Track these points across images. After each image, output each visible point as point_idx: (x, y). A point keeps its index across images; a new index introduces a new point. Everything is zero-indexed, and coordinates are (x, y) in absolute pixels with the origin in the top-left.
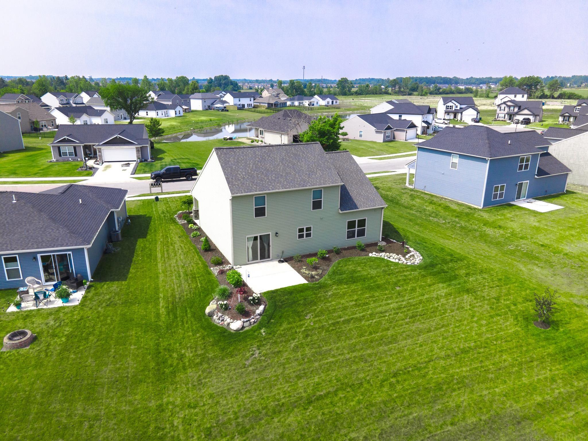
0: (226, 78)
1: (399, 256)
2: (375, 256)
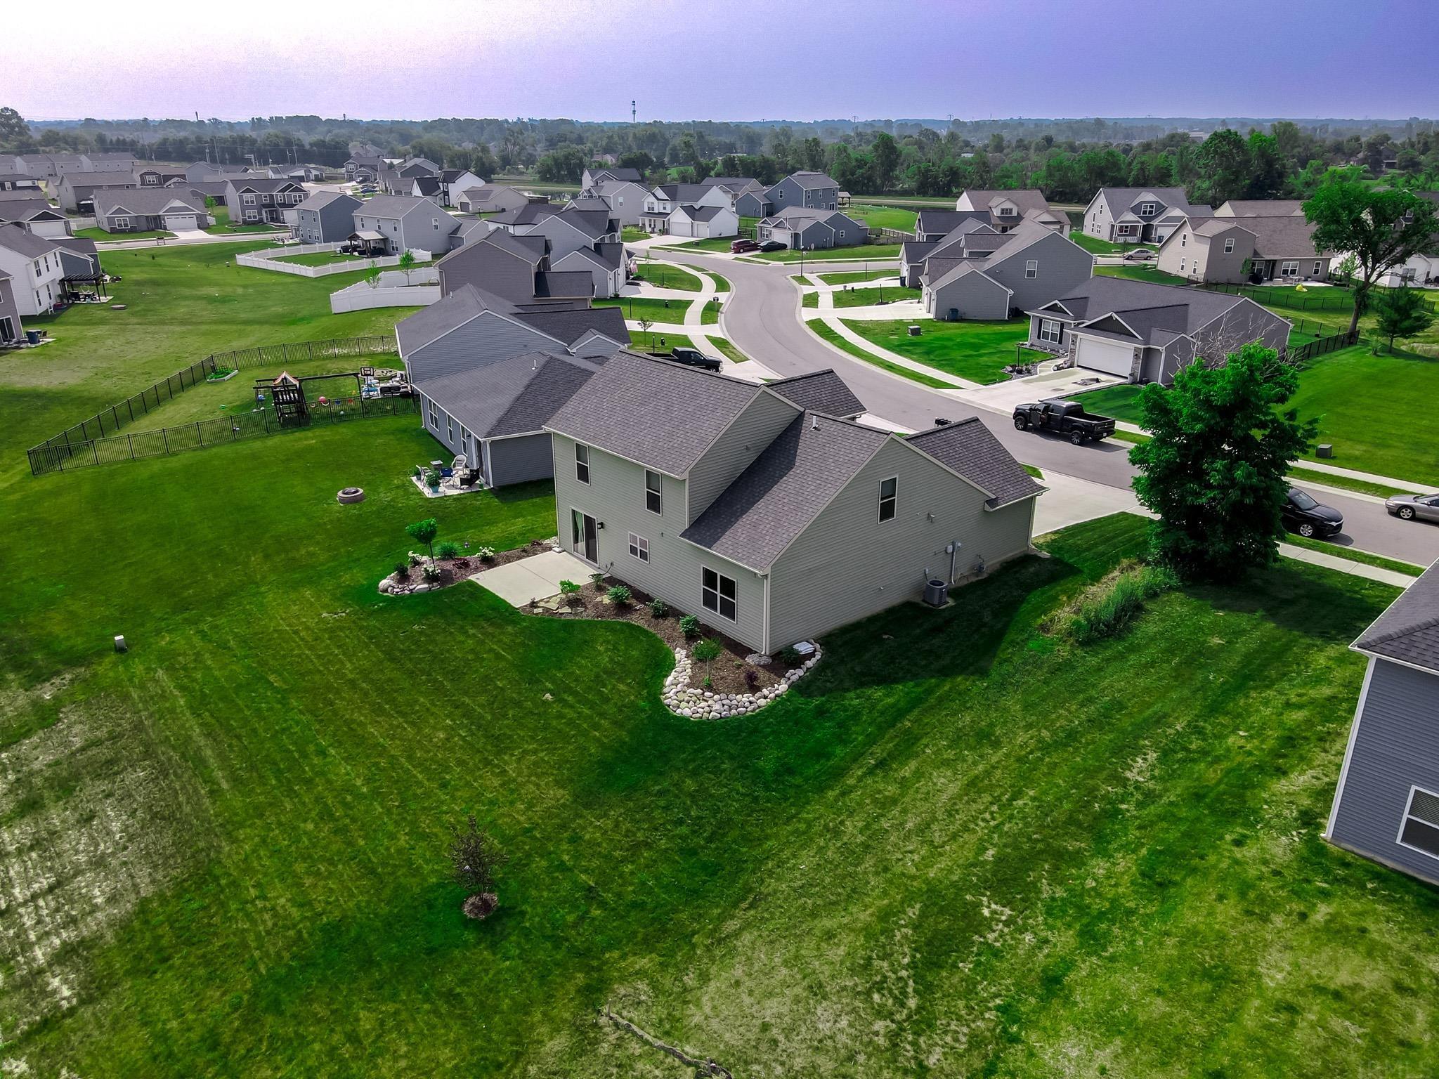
1: (688, 680)
2: (677, 657)
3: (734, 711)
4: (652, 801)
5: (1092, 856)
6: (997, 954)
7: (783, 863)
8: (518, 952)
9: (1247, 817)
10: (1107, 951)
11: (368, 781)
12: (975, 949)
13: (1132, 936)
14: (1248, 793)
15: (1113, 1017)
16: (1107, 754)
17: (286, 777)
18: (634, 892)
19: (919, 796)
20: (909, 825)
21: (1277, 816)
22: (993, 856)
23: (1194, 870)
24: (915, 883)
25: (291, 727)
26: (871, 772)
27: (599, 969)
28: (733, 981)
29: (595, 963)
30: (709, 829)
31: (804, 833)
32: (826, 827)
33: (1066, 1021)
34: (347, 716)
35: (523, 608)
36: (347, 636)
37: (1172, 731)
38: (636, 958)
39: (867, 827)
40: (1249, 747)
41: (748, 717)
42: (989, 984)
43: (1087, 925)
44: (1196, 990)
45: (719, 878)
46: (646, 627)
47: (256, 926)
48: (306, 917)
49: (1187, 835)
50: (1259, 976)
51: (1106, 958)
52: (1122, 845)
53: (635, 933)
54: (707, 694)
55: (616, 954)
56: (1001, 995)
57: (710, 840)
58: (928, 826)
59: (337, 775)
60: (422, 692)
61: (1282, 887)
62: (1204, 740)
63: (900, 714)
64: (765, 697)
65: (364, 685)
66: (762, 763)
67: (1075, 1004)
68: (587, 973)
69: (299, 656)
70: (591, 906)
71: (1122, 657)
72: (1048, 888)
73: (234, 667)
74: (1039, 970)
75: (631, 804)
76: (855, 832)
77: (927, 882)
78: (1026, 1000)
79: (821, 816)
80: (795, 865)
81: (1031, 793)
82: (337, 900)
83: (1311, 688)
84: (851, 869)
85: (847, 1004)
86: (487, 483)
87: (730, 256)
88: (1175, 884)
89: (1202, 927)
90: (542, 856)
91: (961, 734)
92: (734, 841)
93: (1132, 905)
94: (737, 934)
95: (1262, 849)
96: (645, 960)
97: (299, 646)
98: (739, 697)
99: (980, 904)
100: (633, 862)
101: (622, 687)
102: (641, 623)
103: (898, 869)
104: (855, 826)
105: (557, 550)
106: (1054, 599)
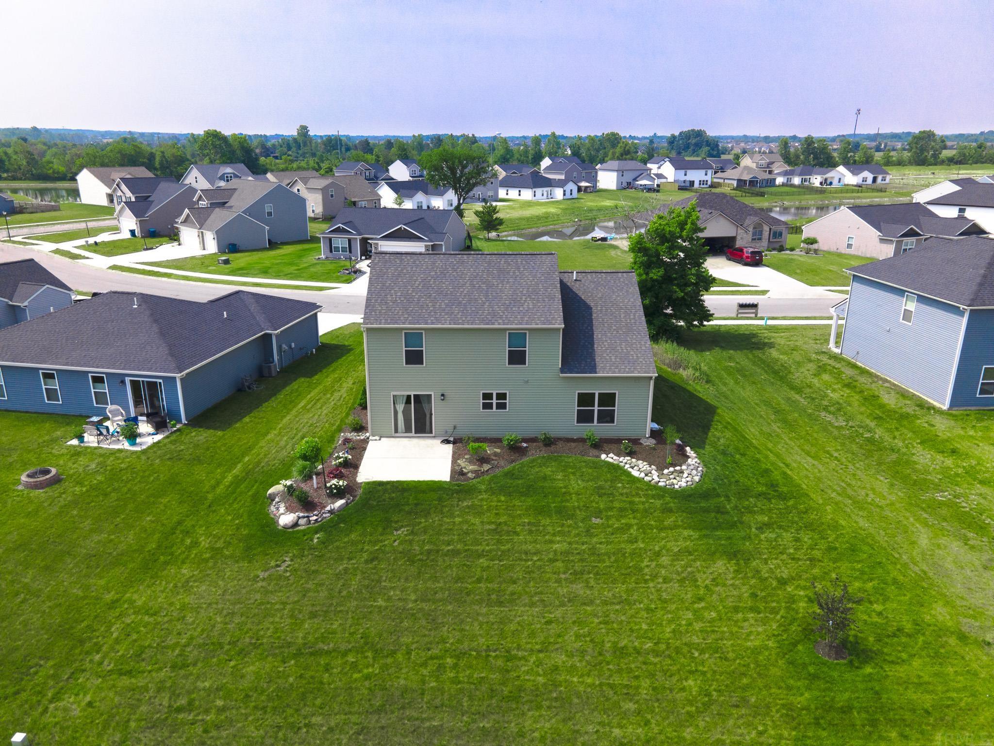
0: (699, 134)
1: (652, 467)
2: (609, 460)
9: (910, 416)
16: (812, 421)
24: (899, 506)
35: (457, 480)
46: (552, 454)
54: (677, 468)
86: (179, 421)
88: (956, 449)
98: (689, 462)
102: (544, 453)
103: (881, 504)
105: (375, 438)
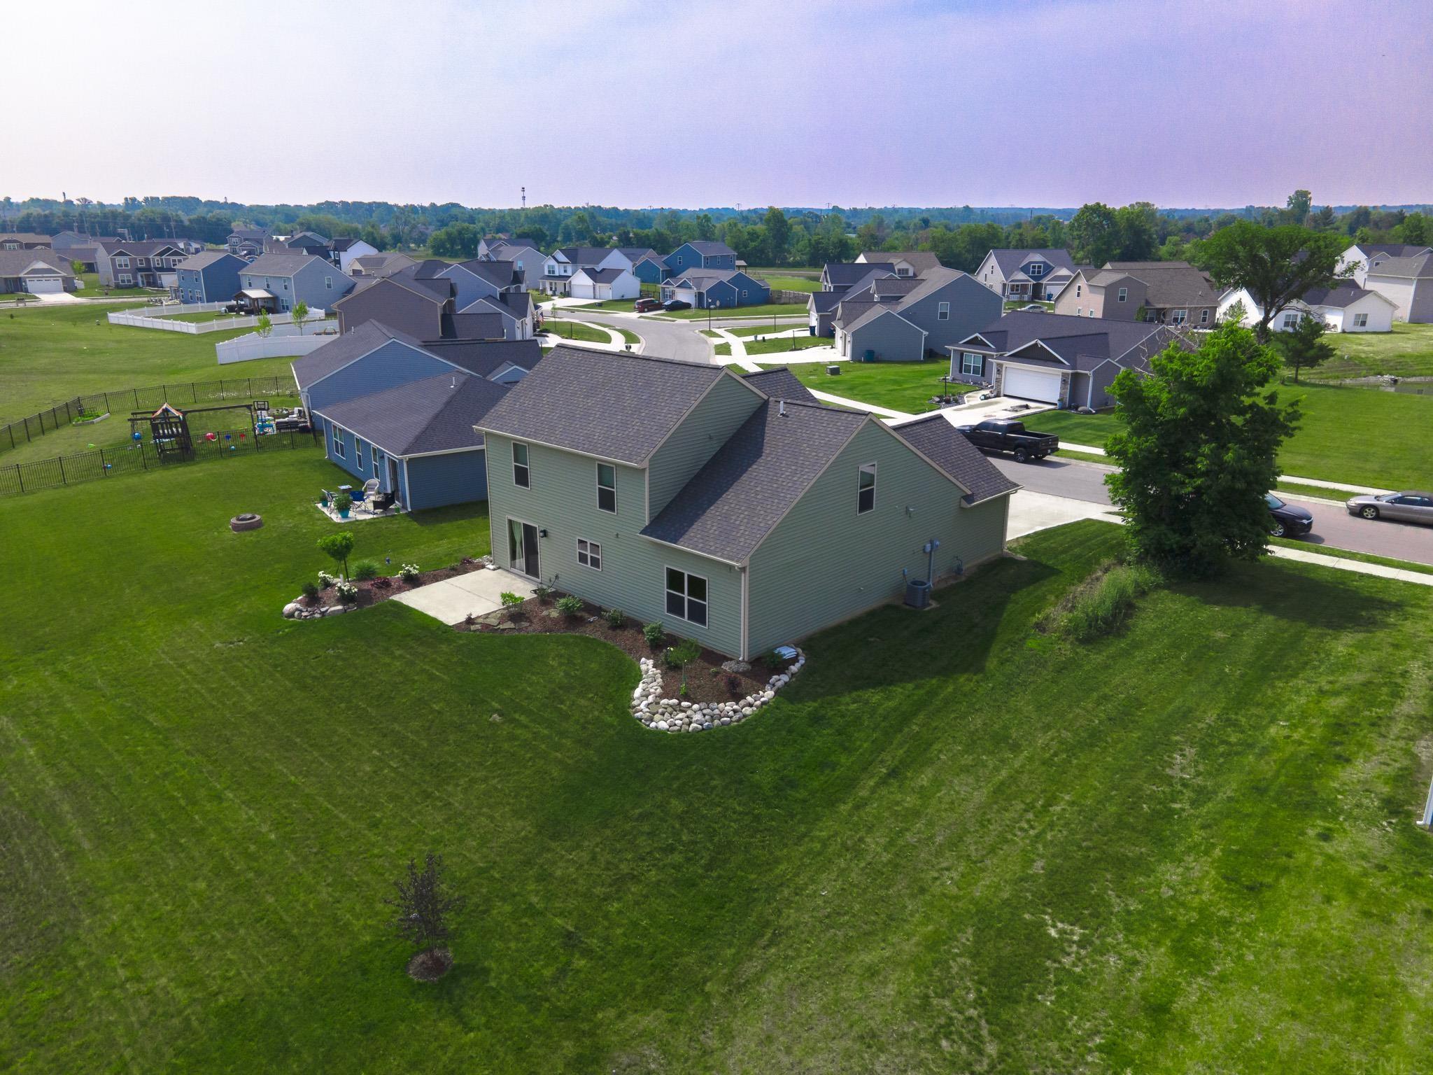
1: (659, 690)
2: (643, 667)
3: (716, 722)
4: (633, 827)
5: (1159, 861)
6: (1079, 981)
7: (802, 889)
8: (483, 1020)
9: (1324, 809)
10: (1213, 970)
11: (276, 825)
12: (1051, 976)
13: (1238, 950)
14: (1315, 783)
15: (1247, 1050)
16: (1140, 753)
17: (169, 830)
18: (625, 935)
19: (943, 806)
20: (939, 839)
21: (1358, 806)
22: (1043, 868)
23: (1285, 870)
24: (960, 905)
25: (176, 770)
26: (884, 782)
27: (592, 1034)
28: (763, 1037)
29: (585, 1026)
30: (705, 854)
31: (819, 854)
32: (844, 845)
33: (1191, 1059)
34: (248, 754)
35: (458, 626)
36: (246, 666)
37: (1203, 725)
38: (637, 1016)
39: (891, 843)
40: (1296, 736)
41: (734, 728)
42: (1081, 1018)
43: (1179, 940)
44: (1337, 1008)
45: (728, 911)
46: (602, 639)
47: (128, 1016)
48: (195, 1000)
49: (1260, 832)
50: (1405, 987)
51: (1215, 978)
52: (1189, 848)
53: (632, 985)
54: (685, 704)
55: (611, 1013)
56: (1099, 1032)
57: (709, 867)
58: (961, 839)
59: (236, 821)
60: (340, 722)
61: (1394, 883)
62: (1242, 732)
63: (906, 719)
64: (751, 705)
65: (269, 718)
66: (757, 777)
67: (1196, 1037)
68: (578, 1039)
69: (186, 691)
70: (572, 955)
71: (1126, 653)
72: (1118, 901)
73: (102, 708)
74: (1138, 998)
75: (608, 832)
76: (879, 849)
77: (973, 901)
78: (1132, 1036)
79: (836, 834)
80: (815, 892)
81: (1067, 798)
82: (239, 974)
83: (1340, 675)
84: (883, 893)
85: (912, 1056)
86: (404, 507)
87: (635, 315)
88: (1269, 887)
89: (1319, 935)
90: (504, 900)
91: (975, 738)
92: (740, 868)
93: (1224, 913)
94: (758, 978)
95: (1355, 842)
96: (650, 1018)
97: (185, 681)
98: (722, 705)
99: (1043, 924)
100: (619, 899)
101: (582, 702)
102: (597, 636)
103: (936, 889)
104: (877, 843)
105: (491, 567)
106: (1043, 598)
